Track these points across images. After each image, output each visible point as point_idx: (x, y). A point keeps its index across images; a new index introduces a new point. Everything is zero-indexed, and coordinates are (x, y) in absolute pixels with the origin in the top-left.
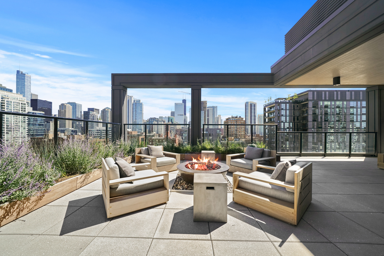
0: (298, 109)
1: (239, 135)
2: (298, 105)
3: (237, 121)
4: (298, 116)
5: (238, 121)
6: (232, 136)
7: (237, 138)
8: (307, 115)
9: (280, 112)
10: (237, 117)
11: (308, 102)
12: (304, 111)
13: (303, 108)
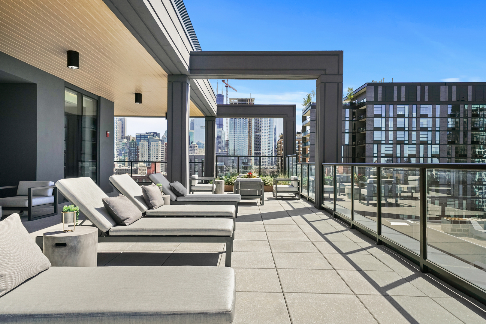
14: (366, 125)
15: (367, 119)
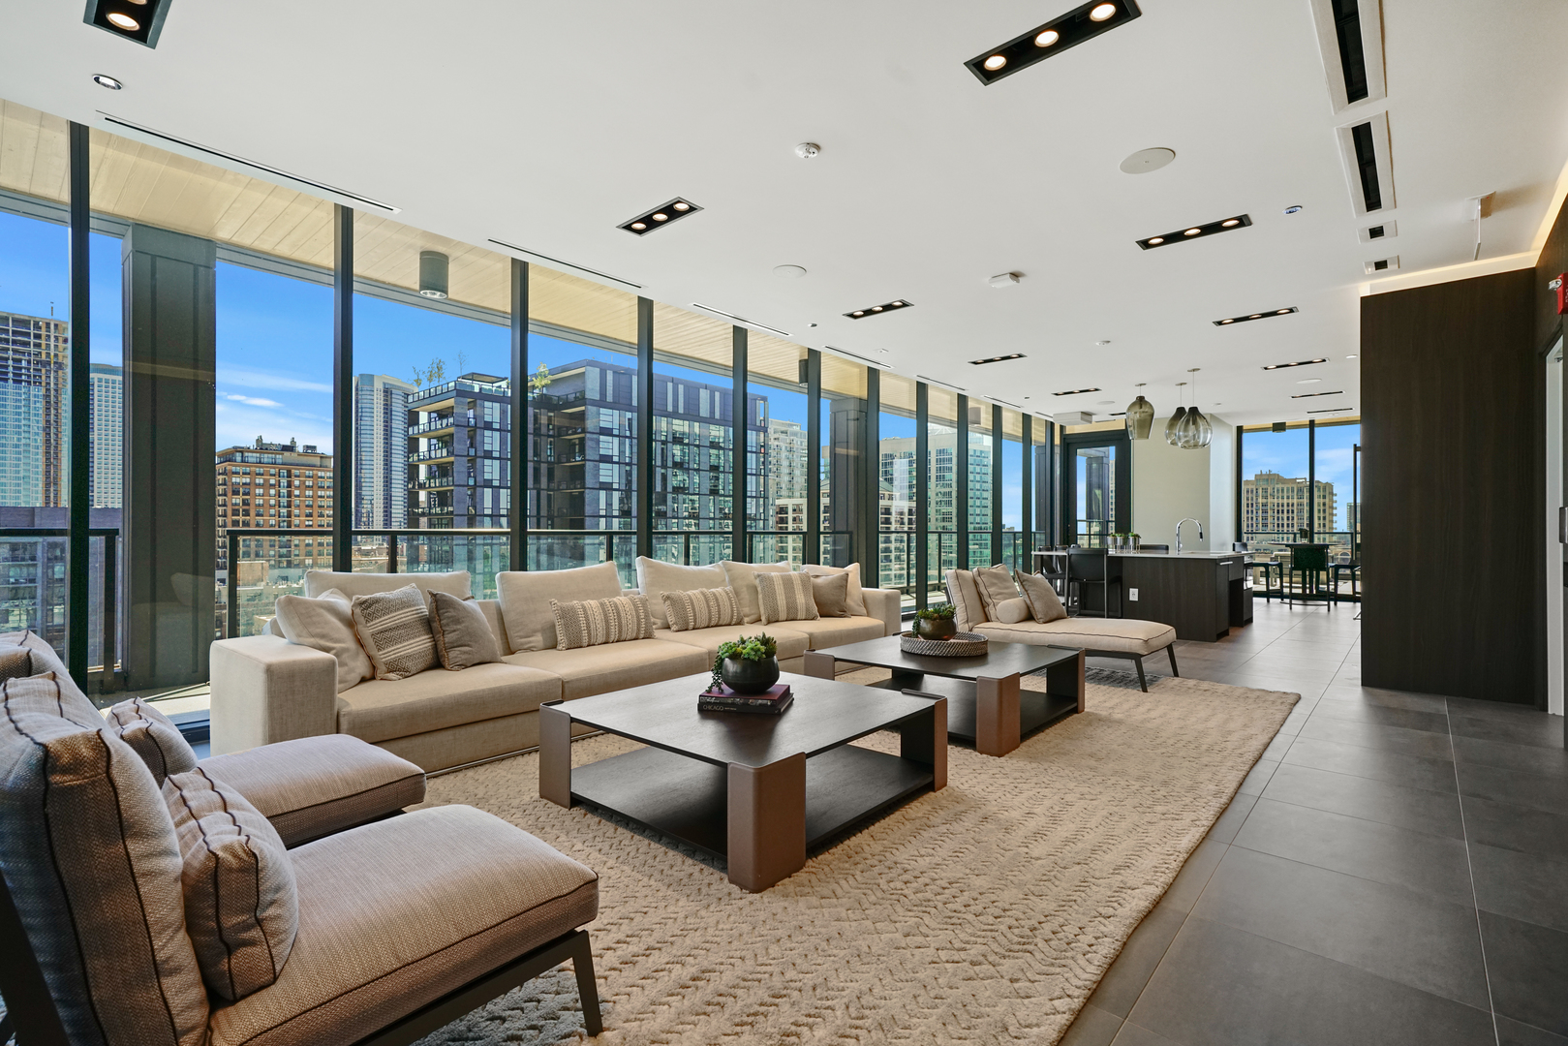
0: (551, 433)
1: (302, 547)
2: (552, 414)
3: (289, 472)
4: (553, 463)
5: (295, 472)
6: (257, 555)
7: (289, 565)
8: (582, 460)
9: (478, 438)
10: (290, 448)
11: (583, 408)
12: (575, 444)
13: (570, 432)
14: (587, 448)
15: (588, 435)
